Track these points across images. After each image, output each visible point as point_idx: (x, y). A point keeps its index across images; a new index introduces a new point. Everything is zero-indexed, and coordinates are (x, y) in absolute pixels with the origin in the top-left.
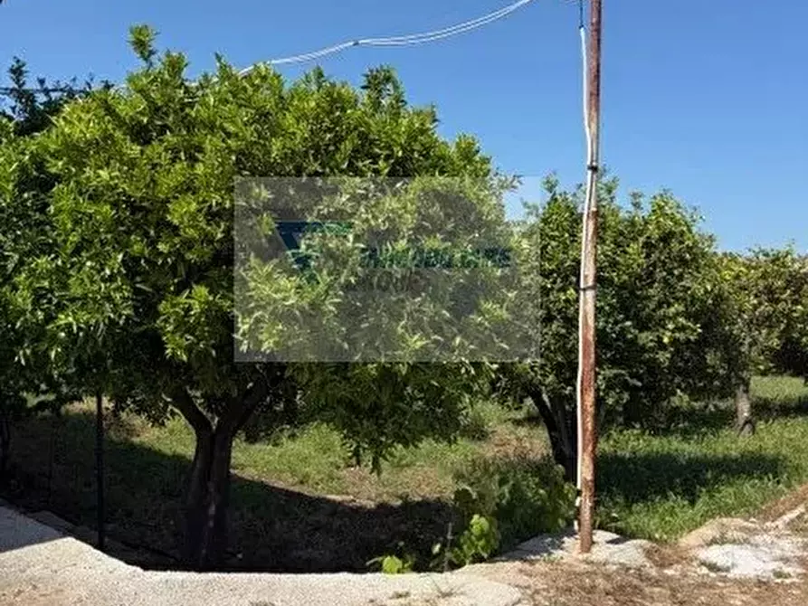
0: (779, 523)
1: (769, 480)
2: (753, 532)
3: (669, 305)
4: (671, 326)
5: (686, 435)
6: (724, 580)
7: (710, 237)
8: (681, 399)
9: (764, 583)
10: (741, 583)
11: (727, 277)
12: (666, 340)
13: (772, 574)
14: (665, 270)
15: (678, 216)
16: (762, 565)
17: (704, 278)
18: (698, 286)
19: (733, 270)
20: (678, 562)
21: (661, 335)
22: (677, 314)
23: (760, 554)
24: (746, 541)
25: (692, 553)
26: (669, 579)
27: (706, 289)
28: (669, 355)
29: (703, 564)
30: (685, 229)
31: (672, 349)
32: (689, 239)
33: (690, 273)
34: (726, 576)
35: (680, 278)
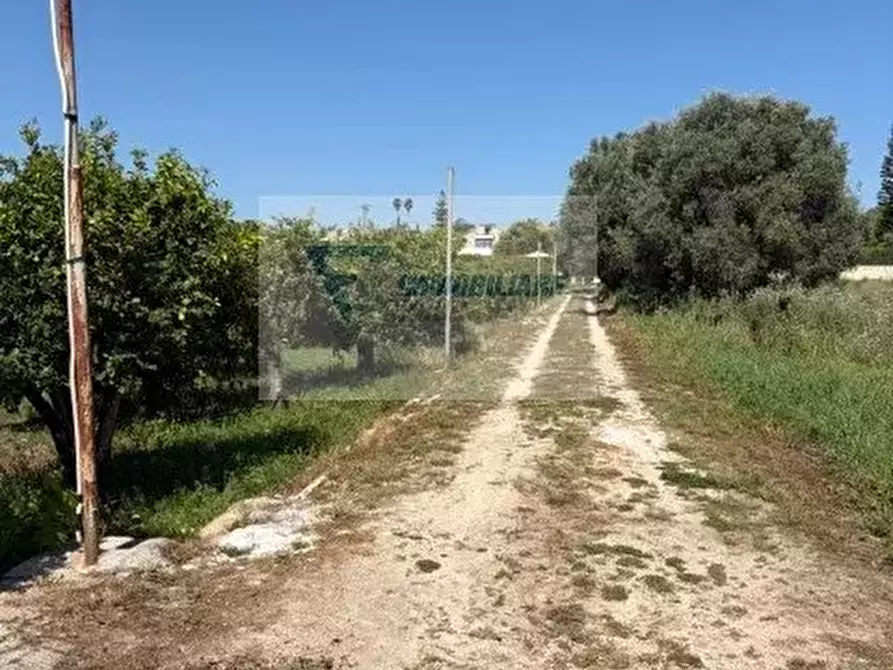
0: (302, 495)
1: (298, 452)
2: (277, 507)
3: (184, 278)
4: (186, 301)
5: (215, 417)
6: (244, 563)
7: (226, 203)
8: (204, 381)
9: (283, 558)
10: (261, 563)
11: (246, 247)
12: (181, 317)
13: (290, 547)
14: (176, 239)
15: (189, 179)
16: (284, 539)
17: (220, 248)
18: (215, 257)
19: (251, 240)
20: (196, 555)
21: (175, 312)
22: (193, 288)
23: (281, 529)
24: (269, 519)
25: (213, 542)
26: (188, 574)
27: (222, 259)
28: (184, 333)
29: (224, 550)
30: (197, 193)
31: (188, 326)
32: (201, 205)
33: (204, 242)
34: (246, 559)
35: (194, 247)
